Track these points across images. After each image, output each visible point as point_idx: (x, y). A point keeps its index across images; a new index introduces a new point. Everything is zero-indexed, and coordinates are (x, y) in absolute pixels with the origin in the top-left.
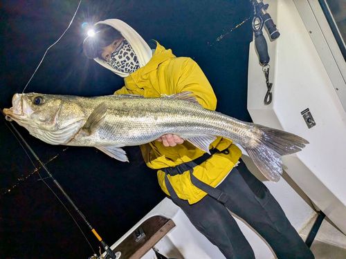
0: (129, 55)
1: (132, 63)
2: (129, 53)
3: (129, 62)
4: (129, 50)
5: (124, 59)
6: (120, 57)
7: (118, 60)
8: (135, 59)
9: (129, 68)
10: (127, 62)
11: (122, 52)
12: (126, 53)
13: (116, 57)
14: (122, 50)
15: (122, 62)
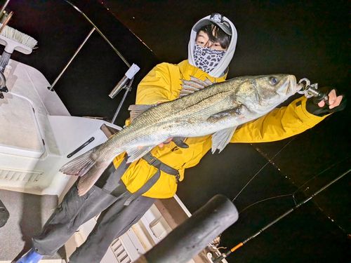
2: (217, 62)
4: (219, 60)
5: (210, 61)
6: (209, 58)
7: (205, 57)
10: (208, 66)
11: (214, 56)
12: (215, 60)
13: (207, 55)
14: (216, 55)
15: (206, 61)
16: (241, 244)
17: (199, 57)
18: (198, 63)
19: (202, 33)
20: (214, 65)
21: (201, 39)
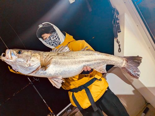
0: (57, 37)
1: (58, 41)
3: (57, 40)
5: (55, 39)
6: (53, 38)
7: (52, 39)
8: (59, 39)
9: (57, 43)
10: (56, 40)
12: (55, 36)
13: (52, 38)
15: (54, 40)
16: (49, 108)
17: (50, 42)
18: (53, 44)
19: (43, 36)
20: (57, 38)
21: (44, 38)
